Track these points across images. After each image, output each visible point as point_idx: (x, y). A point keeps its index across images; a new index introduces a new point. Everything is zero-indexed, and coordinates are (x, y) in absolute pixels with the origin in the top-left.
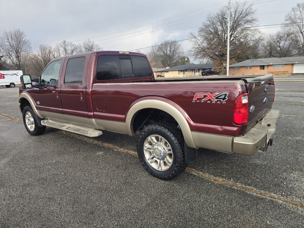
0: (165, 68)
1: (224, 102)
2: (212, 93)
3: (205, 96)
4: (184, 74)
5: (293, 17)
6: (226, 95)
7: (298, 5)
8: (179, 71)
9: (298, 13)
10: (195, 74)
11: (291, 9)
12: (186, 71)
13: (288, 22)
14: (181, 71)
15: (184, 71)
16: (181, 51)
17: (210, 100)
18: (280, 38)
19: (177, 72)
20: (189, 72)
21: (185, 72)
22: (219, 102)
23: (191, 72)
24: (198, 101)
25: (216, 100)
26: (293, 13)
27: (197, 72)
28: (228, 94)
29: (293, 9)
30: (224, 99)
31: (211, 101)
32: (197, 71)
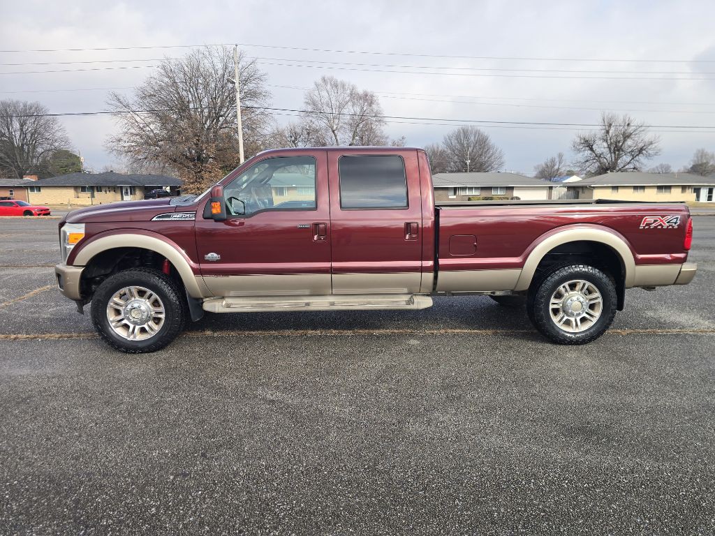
0: (22, 178)
1: (676, 227)
2: (663, 216)
3: (655, 221)
4: (93, 196)
5: (316, 99)
6: (677, 218)
7: (324, 80)
8: (76, 188)
9: (324, 94)
10: (122, 199)
11: (312, 86)
12: (99, 189)
13: (310, 108)
14: (83, 189)
15: (92, 189)
16: (59, 134)
17: (660, 225)
18: (295, 137)
19: (71, 192)
20: (106, 191)
21: (96, 193)
22: (671, 227)
23: (112, 193)
24: (647, 227)
25: (668, 224)
26: (316, 93)
27: (127, 193)
28: (679, 217)
29: (317, 85)
30: (675, 223)
31: (662, 226)
32: (127, 190)
